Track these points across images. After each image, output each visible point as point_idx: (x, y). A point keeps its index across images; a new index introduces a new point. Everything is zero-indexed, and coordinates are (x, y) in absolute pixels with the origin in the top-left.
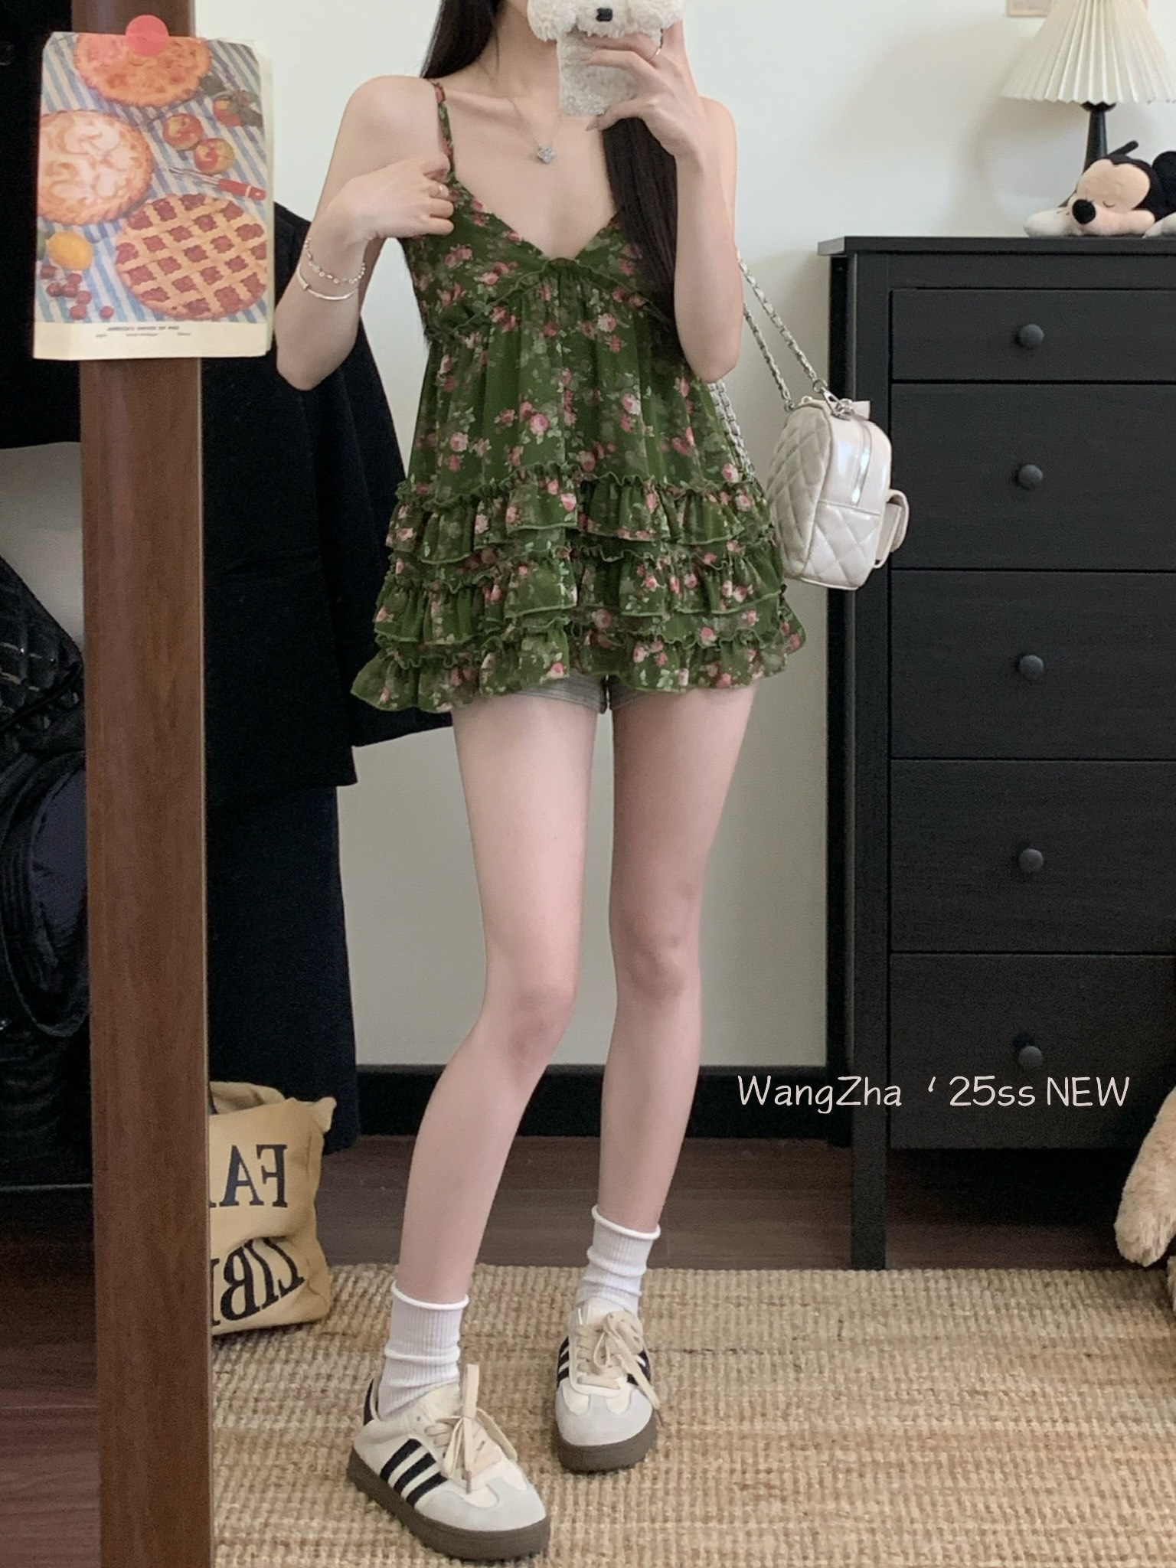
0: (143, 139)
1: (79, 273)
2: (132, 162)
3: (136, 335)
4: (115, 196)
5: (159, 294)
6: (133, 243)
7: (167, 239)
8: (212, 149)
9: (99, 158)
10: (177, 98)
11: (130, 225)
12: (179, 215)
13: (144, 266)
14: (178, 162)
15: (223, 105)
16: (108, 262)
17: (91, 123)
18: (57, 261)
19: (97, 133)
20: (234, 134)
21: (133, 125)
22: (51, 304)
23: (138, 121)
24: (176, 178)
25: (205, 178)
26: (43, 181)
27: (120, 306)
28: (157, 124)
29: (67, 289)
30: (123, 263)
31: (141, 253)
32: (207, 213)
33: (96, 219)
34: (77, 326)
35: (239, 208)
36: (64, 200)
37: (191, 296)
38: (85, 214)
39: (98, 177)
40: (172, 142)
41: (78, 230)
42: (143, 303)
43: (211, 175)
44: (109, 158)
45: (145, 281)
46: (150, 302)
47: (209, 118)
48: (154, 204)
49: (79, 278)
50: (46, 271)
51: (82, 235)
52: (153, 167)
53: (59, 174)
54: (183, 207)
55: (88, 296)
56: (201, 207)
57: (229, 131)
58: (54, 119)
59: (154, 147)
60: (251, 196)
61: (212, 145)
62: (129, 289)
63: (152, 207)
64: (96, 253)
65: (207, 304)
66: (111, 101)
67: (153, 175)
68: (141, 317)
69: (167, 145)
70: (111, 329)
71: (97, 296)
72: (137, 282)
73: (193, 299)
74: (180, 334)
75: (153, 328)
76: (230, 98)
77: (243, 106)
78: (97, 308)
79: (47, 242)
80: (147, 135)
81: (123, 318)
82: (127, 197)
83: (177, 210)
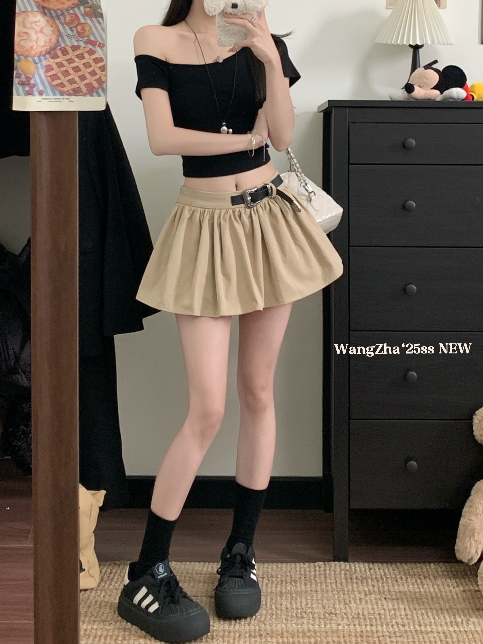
0: (56, 23)
1: (31, 76)
2: (51, 32)
3: (52, 101)
4: (44, 46)
5: (62, 85)
6: (52, 65)
7: (65, 63)
8: (83, 27)
9: (38, 31)
10: (69, 6)
11: (50, 57)
12: (70, 54)
13: (56, 74)
14: (70, 32)
15: (88, 10)
16: (42, 72)
17: (36, 17)
18: (22, 71)
19: (38, 20)
20: (92, 21)
21: (52, 17)
22: (19, 88)
23: (54, 16)
24: (69, 39)
25: (80, 39)
26: (17, 39)
27: (46, 89)
28: (61, 17)
29: (26, 83)
30: (48, 73)
31: (54, 68)
32: (81, 53)
33: (37, 55)
34: (30, 98)
35: (94, 51)
36: (25, 47)
37: (75, 86)
38: (33, 53)
39: (38, 38)
40: (67, 24)
41: (30, 59)
42: (55, 88)
43: (83, 37)
44: (42, 30)
45: (57, 80)
46: (57, 88)
47: (83, 15)
48: (59, 49)
49: (31, 78)
50: (17, 75)
51: (32, 61)
52: (60, 34)
53: (23, 36)
54: (72, 50)
55: (34, 85)
56: (79, 50)
57: (90, 20)
58: (21, 14)
59: (60, 27)
60: (99, 46)
61: (83, 25)
62: (50, 83)
63: (59, 50)
64: (37, 68)
65: (81, 89)
66: (43, 8)
67: (60, 38)
68: (54, 94)
69: (65, 25)
70: (42, 99)
71: (38, 86)
72: (53, 81)
73: (76, 87)
74: (70, 101)
75: (60, 99)
76: (91, 7)
77: (96, 10)
78: (37, 89)
79: (18, 63)
80: (57, 21)
81: (48, 95)
82: (49, 45)
83: (69, 51)
